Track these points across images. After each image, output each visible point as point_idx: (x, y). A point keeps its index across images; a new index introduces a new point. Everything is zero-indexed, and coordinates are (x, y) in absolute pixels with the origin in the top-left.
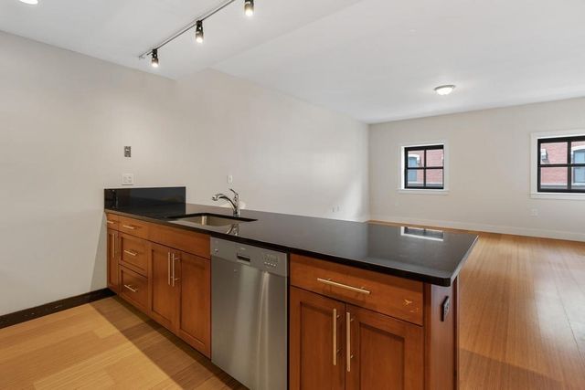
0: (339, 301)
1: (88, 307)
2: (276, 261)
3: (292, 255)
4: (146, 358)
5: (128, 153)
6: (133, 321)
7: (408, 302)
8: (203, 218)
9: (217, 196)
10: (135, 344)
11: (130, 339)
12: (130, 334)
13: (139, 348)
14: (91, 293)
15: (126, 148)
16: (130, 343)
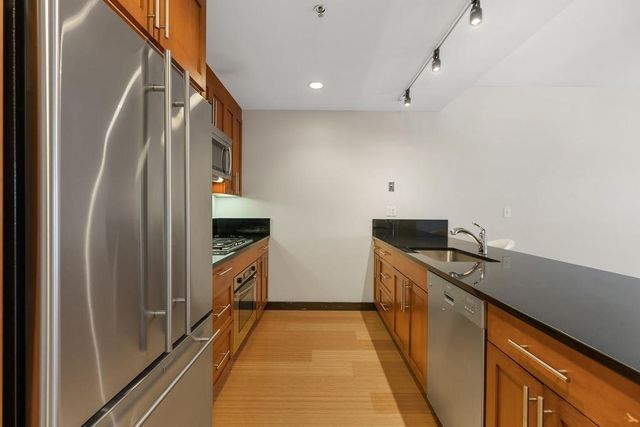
0: (538, 380)
1: (358, 314)
2: (473, 308)
3: (490, 304)
4: (380, 368)
5: (391, 188)
6: (385, 336)
7: (632, 419)
8: (449, 253)
9: (456, 230)
10: (378, 354)
11: (376, 349)
12: (377, 345)
13: (380, 358)
14: (362, 304)
15: (391, 183)
16: (374, 352)
